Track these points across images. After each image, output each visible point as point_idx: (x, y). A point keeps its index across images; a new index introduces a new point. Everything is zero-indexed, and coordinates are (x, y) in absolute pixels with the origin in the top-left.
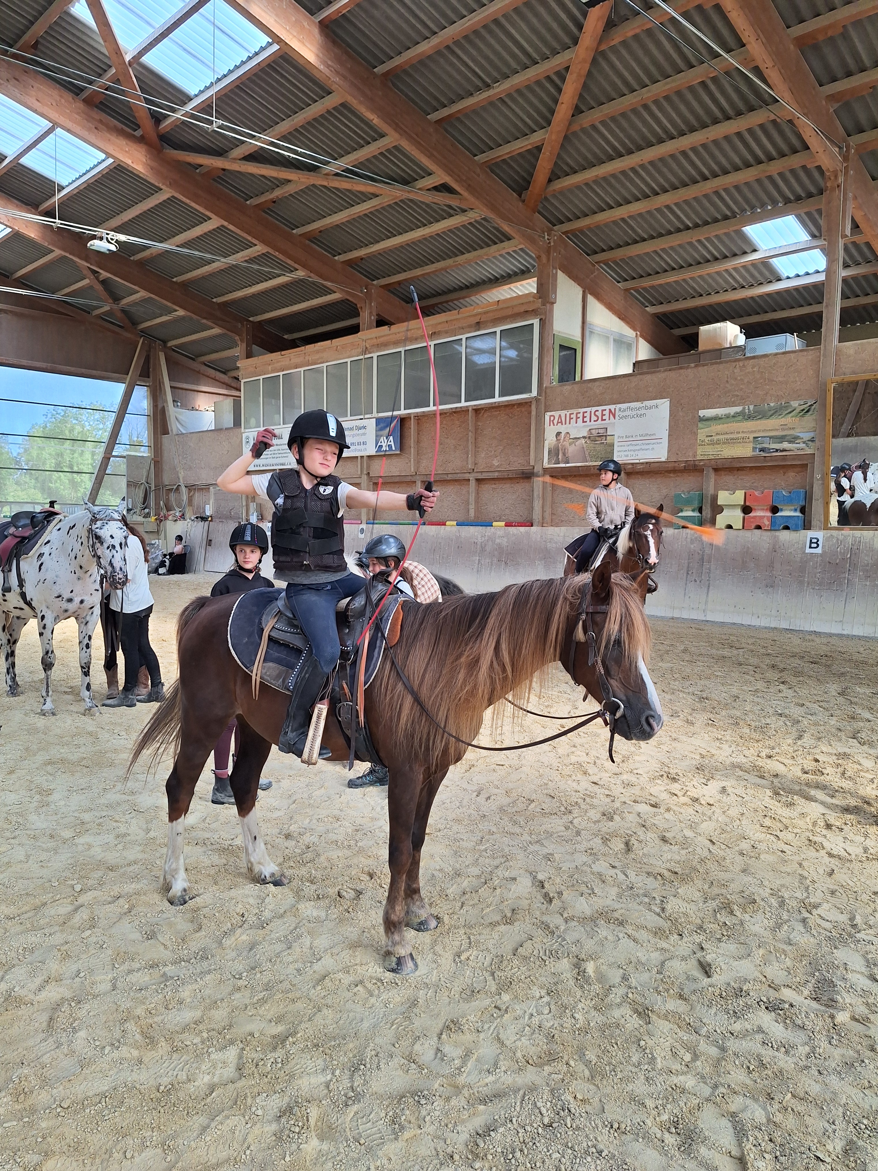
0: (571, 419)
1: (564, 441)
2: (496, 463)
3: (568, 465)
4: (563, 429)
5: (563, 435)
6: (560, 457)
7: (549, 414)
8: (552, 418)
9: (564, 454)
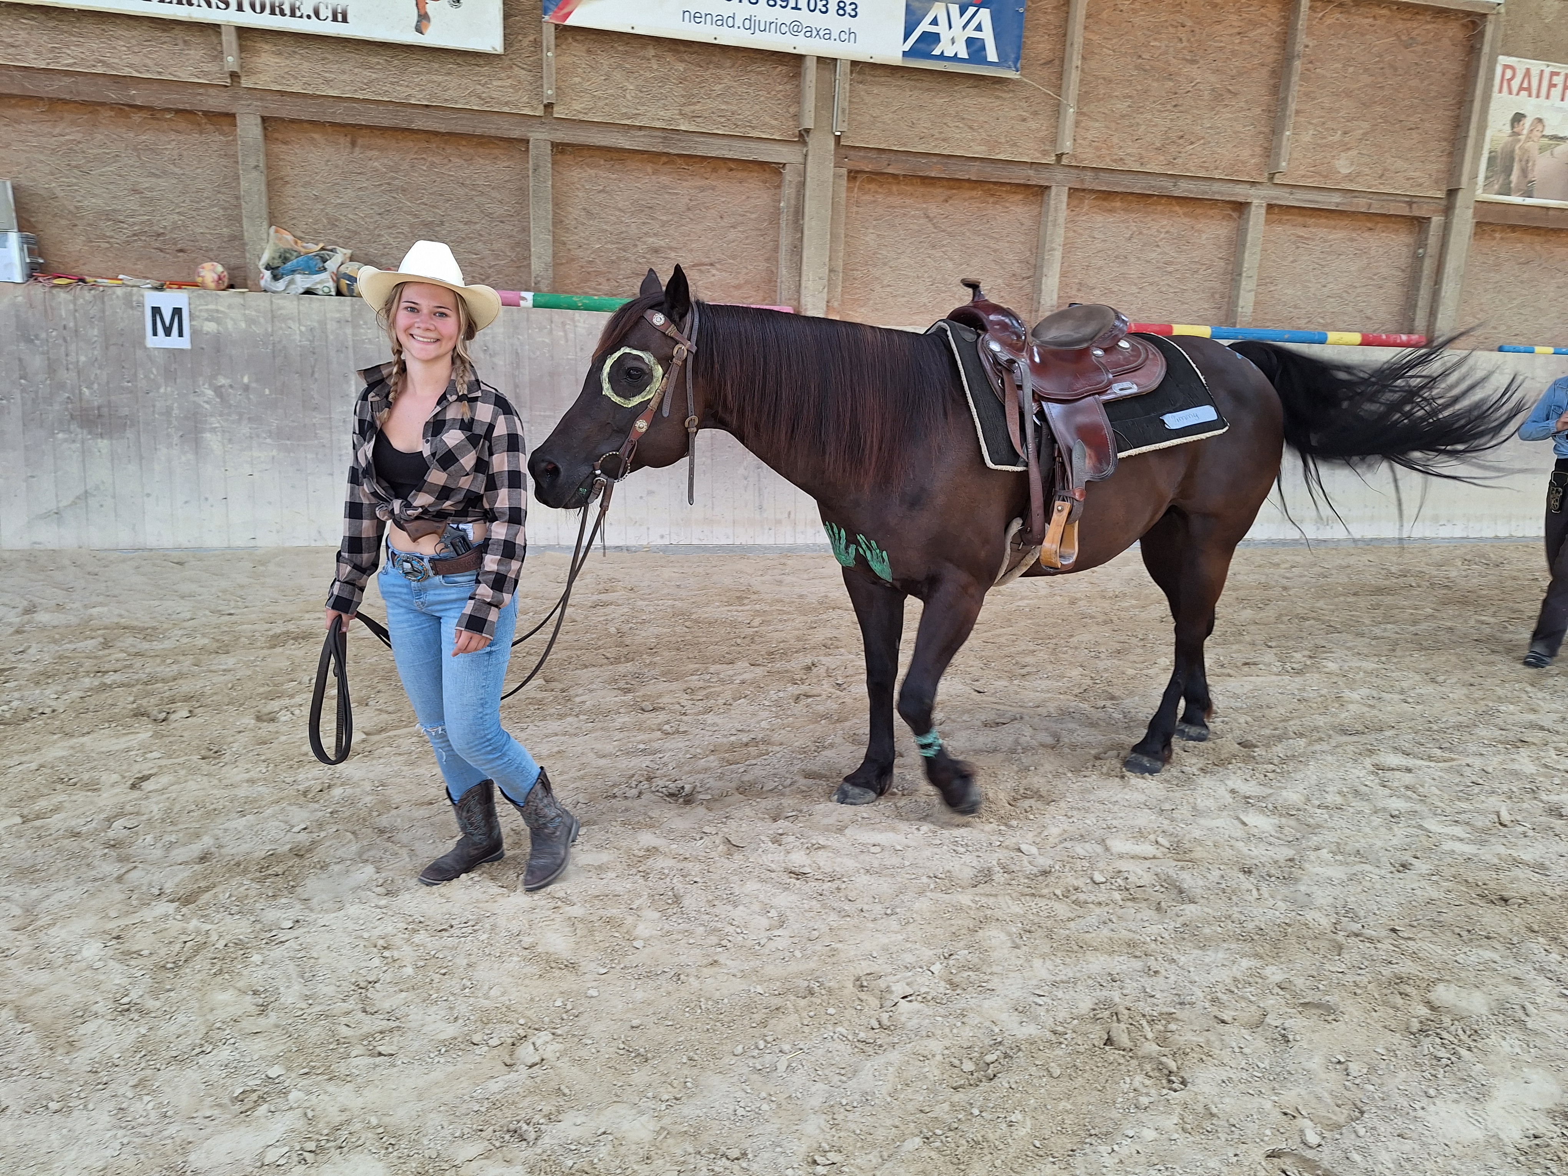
0: (1552, 85)
1: (1529, 138)
2: (1343, 165)
3: (1529, 201)
4: (1530, 106)
5: (1527, 123)
6: (1514, 177)
7: (1503, 60)
8: (1509, 74)
9: (1524, 172)
